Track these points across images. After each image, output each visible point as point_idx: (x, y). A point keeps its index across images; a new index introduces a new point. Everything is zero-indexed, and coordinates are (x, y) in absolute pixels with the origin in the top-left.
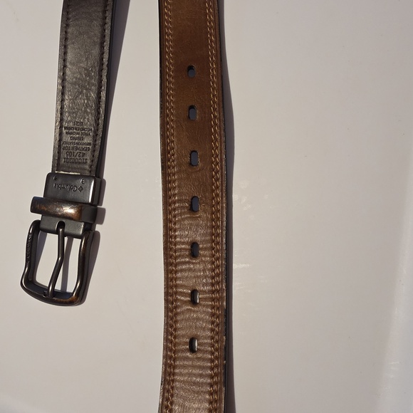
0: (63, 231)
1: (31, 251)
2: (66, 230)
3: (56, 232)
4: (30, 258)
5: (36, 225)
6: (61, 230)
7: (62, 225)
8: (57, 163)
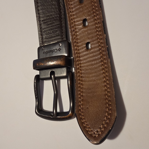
0: (54, 76)
1: (37, 92)
2: (56, 76)
3: (50, 78)
4: (38, 96)
5: (37, 78)
6: (52, 76)
7: (53, 73)
8: (42, 41)
